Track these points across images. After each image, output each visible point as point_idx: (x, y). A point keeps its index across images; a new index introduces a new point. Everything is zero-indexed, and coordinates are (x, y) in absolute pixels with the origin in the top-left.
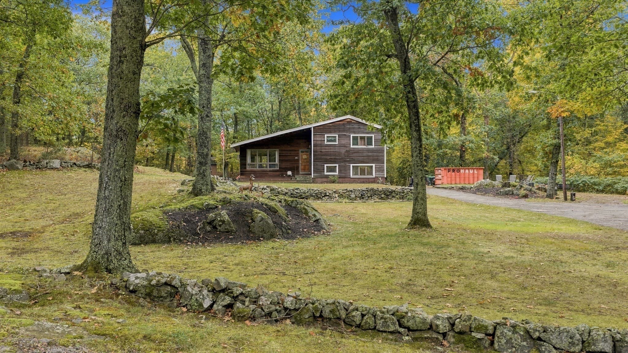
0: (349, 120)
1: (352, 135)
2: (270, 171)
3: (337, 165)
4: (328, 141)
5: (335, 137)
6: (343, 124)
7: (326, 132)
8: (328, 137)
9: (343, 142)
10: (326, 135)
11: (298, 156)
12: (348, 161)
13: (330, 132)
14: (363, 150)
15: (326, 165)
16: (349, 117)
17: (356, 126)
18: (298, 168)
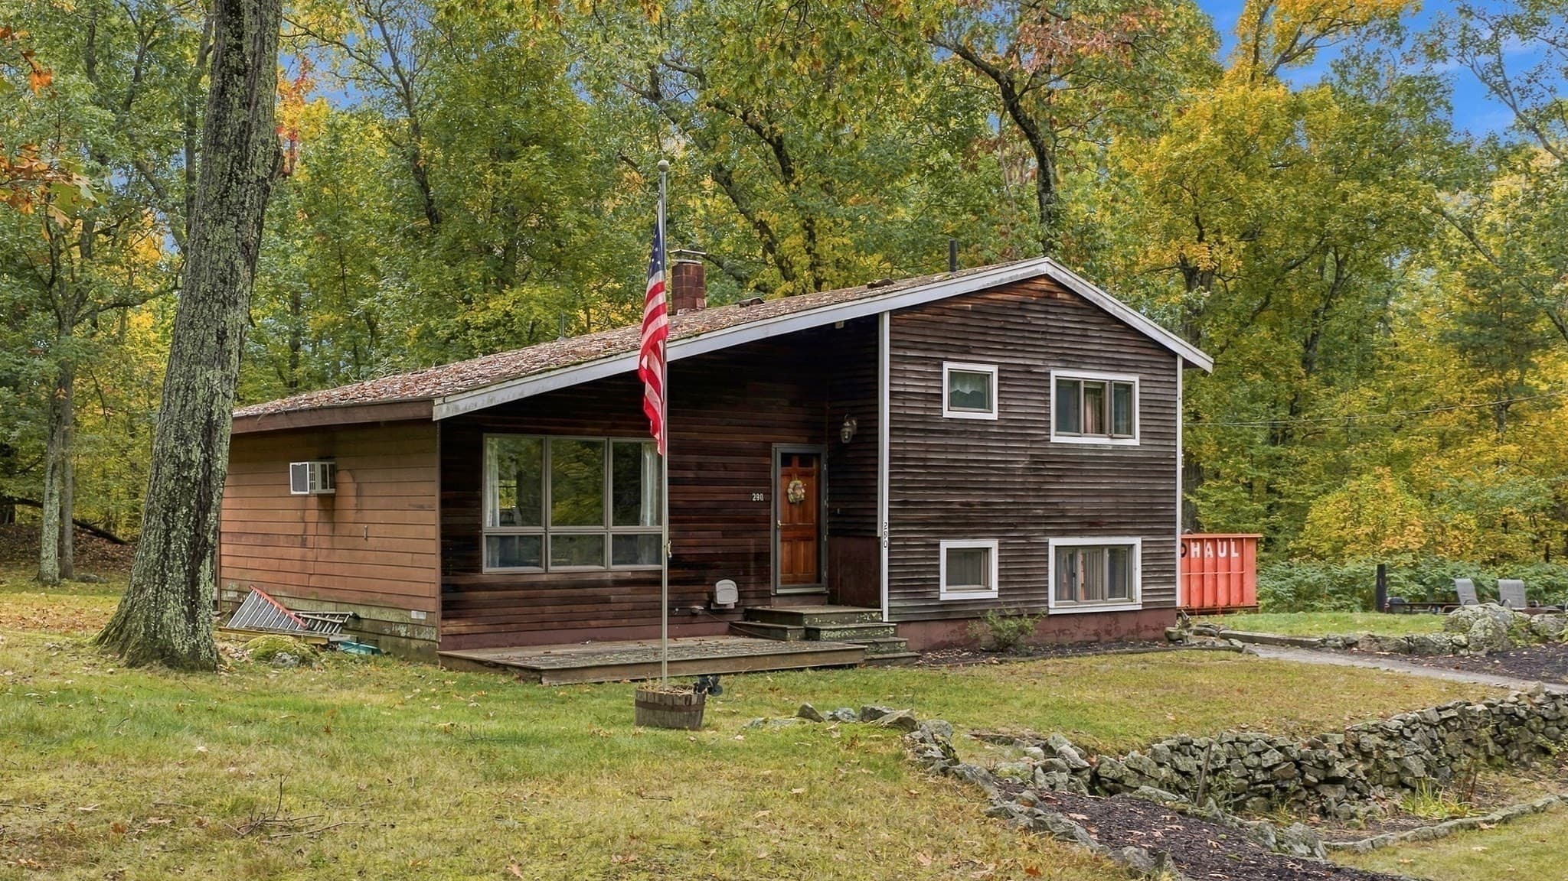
0: (1042, 285)
1: (1054, 373)
2: (619, 583)
3: (993, 544)
4: (957, 400)
5: (986, 377)
6: (1022, 306)
7: (946, 348)
8: (954, 375)
9: (1021, 409)
10: (947, 366)
11: (763, 482)
12: (1037, 521)
13: (964, 351)
14: (1097, 456)
15: (945, 545)
16: (1043, 265)
17: (1070, 321)
18: (763, 558)
